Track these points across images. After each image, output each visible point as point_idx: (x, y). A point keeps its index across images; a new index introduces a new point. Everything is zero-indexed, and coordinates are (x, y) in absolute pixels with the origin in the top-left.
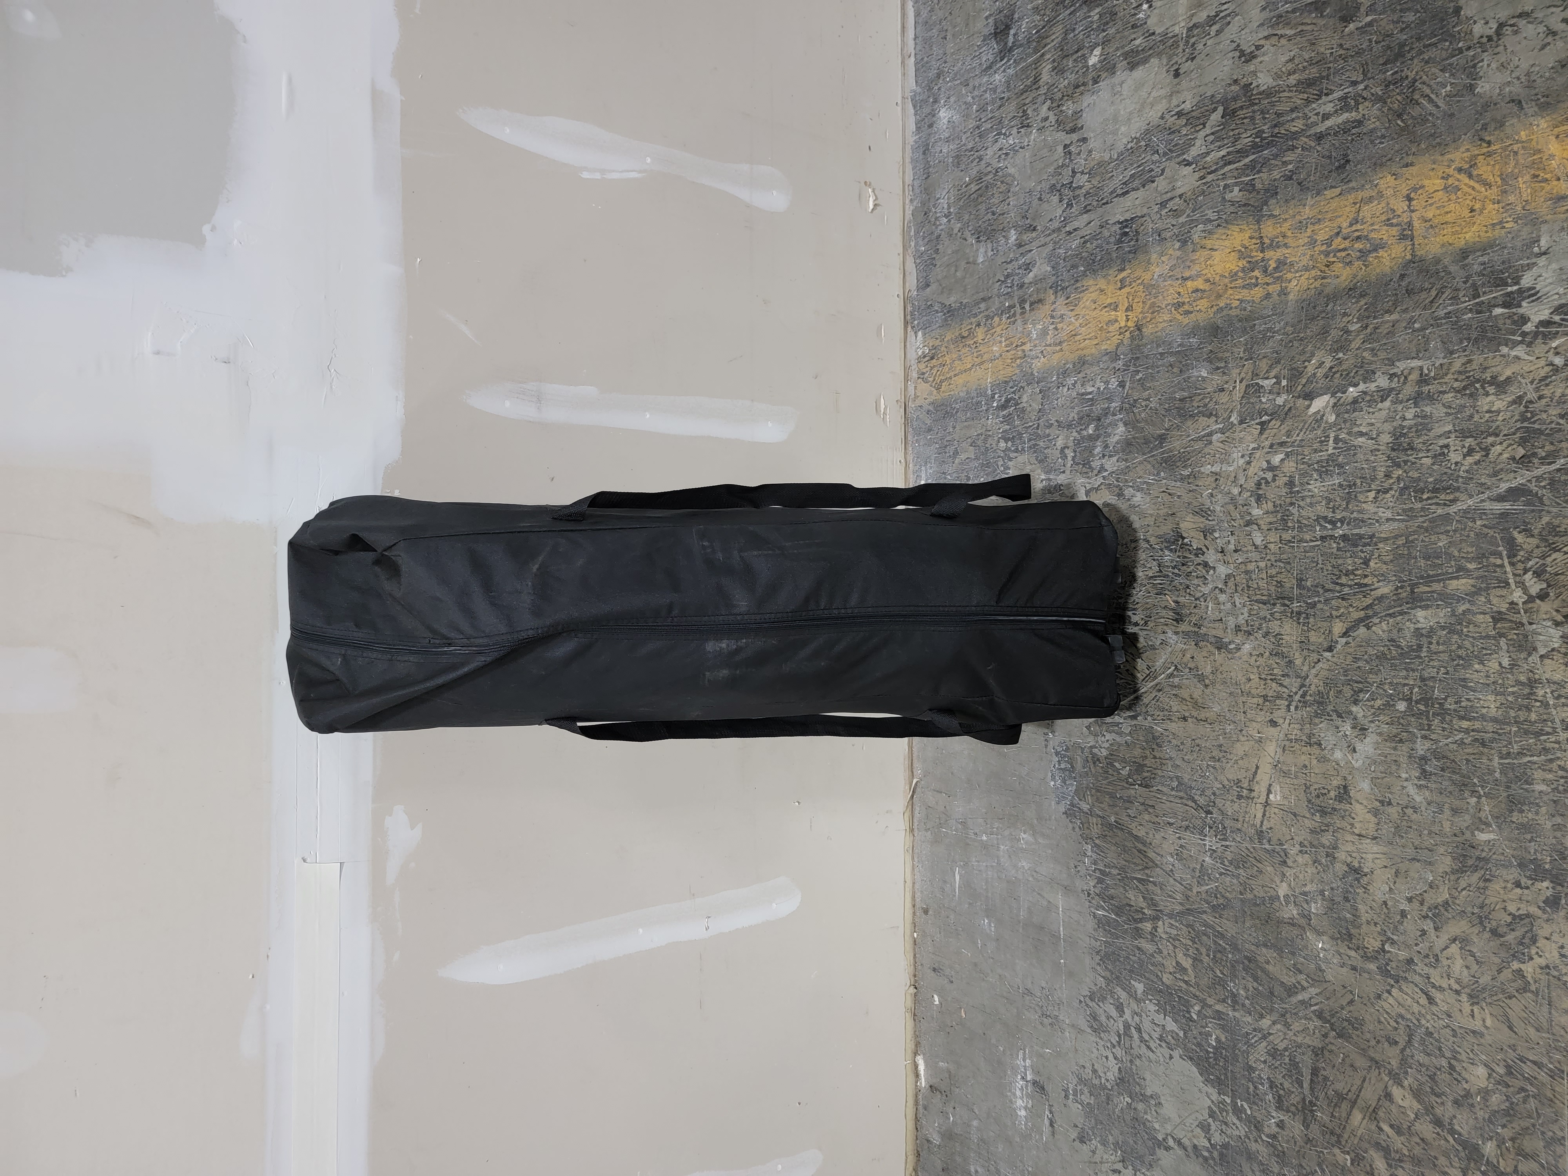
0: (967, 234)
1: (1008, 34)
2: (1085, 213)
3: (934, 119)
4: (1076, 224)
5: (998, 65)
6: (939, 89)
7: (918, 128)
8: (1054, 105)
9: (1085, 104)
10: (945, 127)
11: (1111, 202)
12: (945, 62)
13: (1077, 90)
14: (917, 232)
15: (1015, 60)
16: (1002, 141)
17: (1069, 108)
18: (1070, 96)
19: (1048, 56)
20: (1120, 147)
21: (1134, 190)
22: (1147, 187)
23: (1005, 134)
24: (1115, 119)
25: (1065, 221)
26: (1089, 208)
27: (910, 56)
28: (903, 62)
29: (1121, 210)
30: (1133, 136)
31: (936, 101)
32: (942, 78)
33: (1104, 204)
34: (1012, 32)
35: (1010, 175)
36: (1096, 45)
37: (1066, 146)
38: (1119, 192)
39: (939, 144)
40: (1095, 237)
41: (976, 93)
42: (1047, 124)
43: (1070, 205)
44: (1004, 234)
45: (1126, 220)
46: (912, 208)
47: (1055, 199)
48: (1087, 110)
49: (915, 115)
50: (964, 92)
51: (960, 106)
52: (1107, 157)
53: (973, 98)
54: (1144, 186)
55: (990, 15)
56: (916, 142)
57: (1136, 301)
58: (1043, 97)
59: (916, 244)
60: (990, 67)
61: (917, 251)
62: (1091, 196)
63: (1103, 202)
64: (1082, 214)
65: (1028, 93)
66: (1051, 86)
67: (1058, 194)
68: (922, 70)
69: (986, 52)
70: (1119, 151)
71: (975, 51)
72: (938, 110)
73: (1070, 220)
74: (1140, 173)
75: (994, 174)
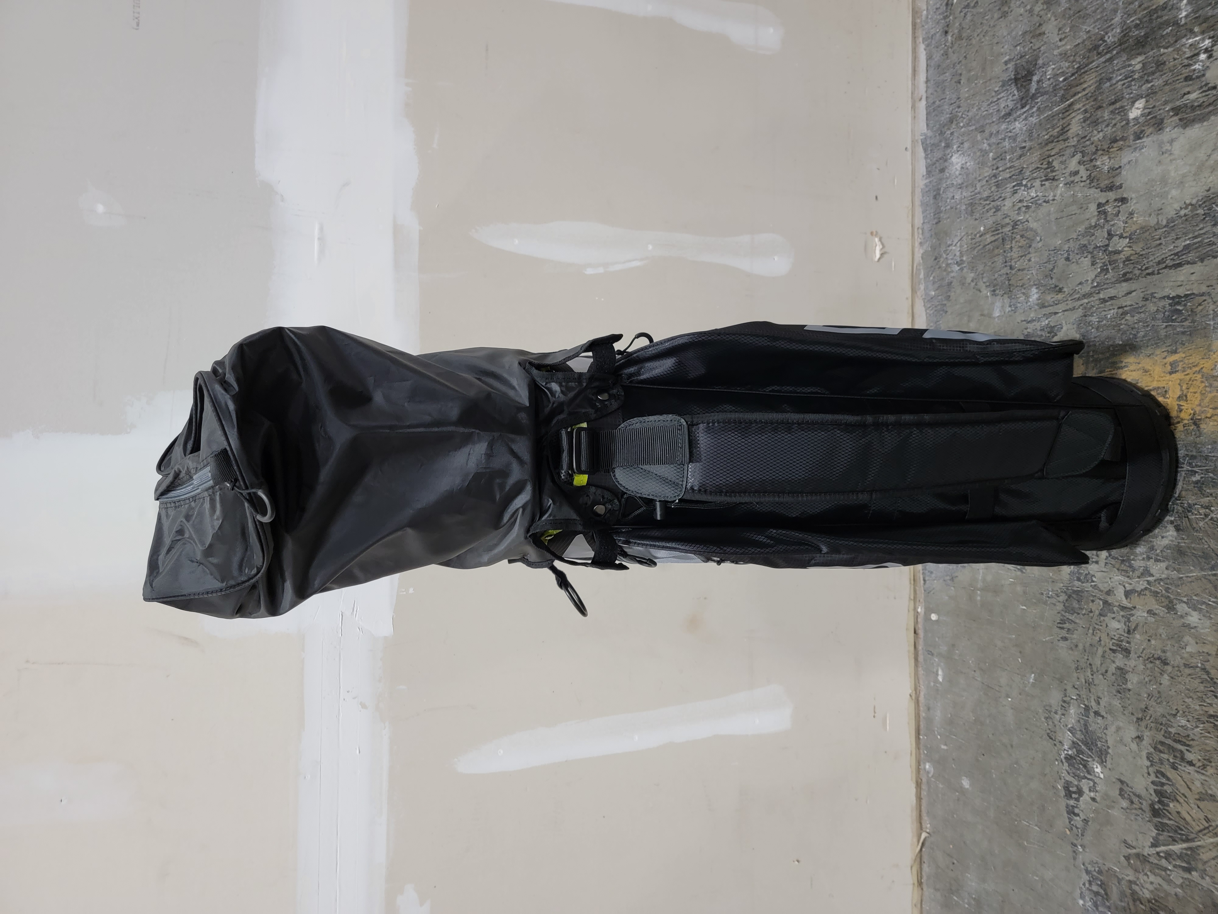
0: (981, 285)
1: (1031, 80)
2: (1125, 281)
3: (946, 164)
4: (1112, 292)
5: (1018, 113)
6: (952, 134)
7: (929, 173)
8: (1085, 159)
9: (1125, 161)
10: (957, 173)
11: (1159, 273)
12: (959, 107)
13: (1115, 145)
14: (927, 276)
15: (1039, 109)
16: (1022, 193)
17: (1104, 163)
18: (1106, 151)
19: (1077, 106)
20: (1172, 214)
21: (1188, 263)
22: (1206, 262)
23: (1026, 186)
24: (1164, 180)
25: (1099, 288)
26: (1128, 276)
27: (921, 99)
28: (913, 107)
29: (1172, 284)
30: (1188, 202)
31: (948, 146)
32: (955, 122)
33: (1148, 274)
34: (1035, 78)
35: (1031, 229)
36: (1139, 97)
37: (1100, 205)
38: (1169, 262)
39: (951, 190)
40: (1135, 310)
41: (993, 140)
42: (1077, 179)
43: (1104, 270)
44: (1023, 291)
45: (1179, 297)
46: (922, 251)
47: (1086, 261)
48: (1127, 167)
49: (926, 158)
50: (979, 138)
51: (975, 153)
52: (1153, 221)
53: (989, 145)
54: (1202, 260)
55: (1010, 60)
56: (926, 185)
57: (1191, 390)
58: (1073, 149)
59: (926, 288)
60: (1009, 114)
61: (927, 294)
62: (1132, 263)
63: (1147, 271)
64: (1120, 282)
65: (1054, 144)
66: (1082, 138)
67: (1089, 256)
68: (934, 114)
69: (1005, 98)
70: (1169, 217)
71: (993, 97)
72: (950, 155)
73: (1105, 286)
74: (1197, 245)
75: (1013, 226)
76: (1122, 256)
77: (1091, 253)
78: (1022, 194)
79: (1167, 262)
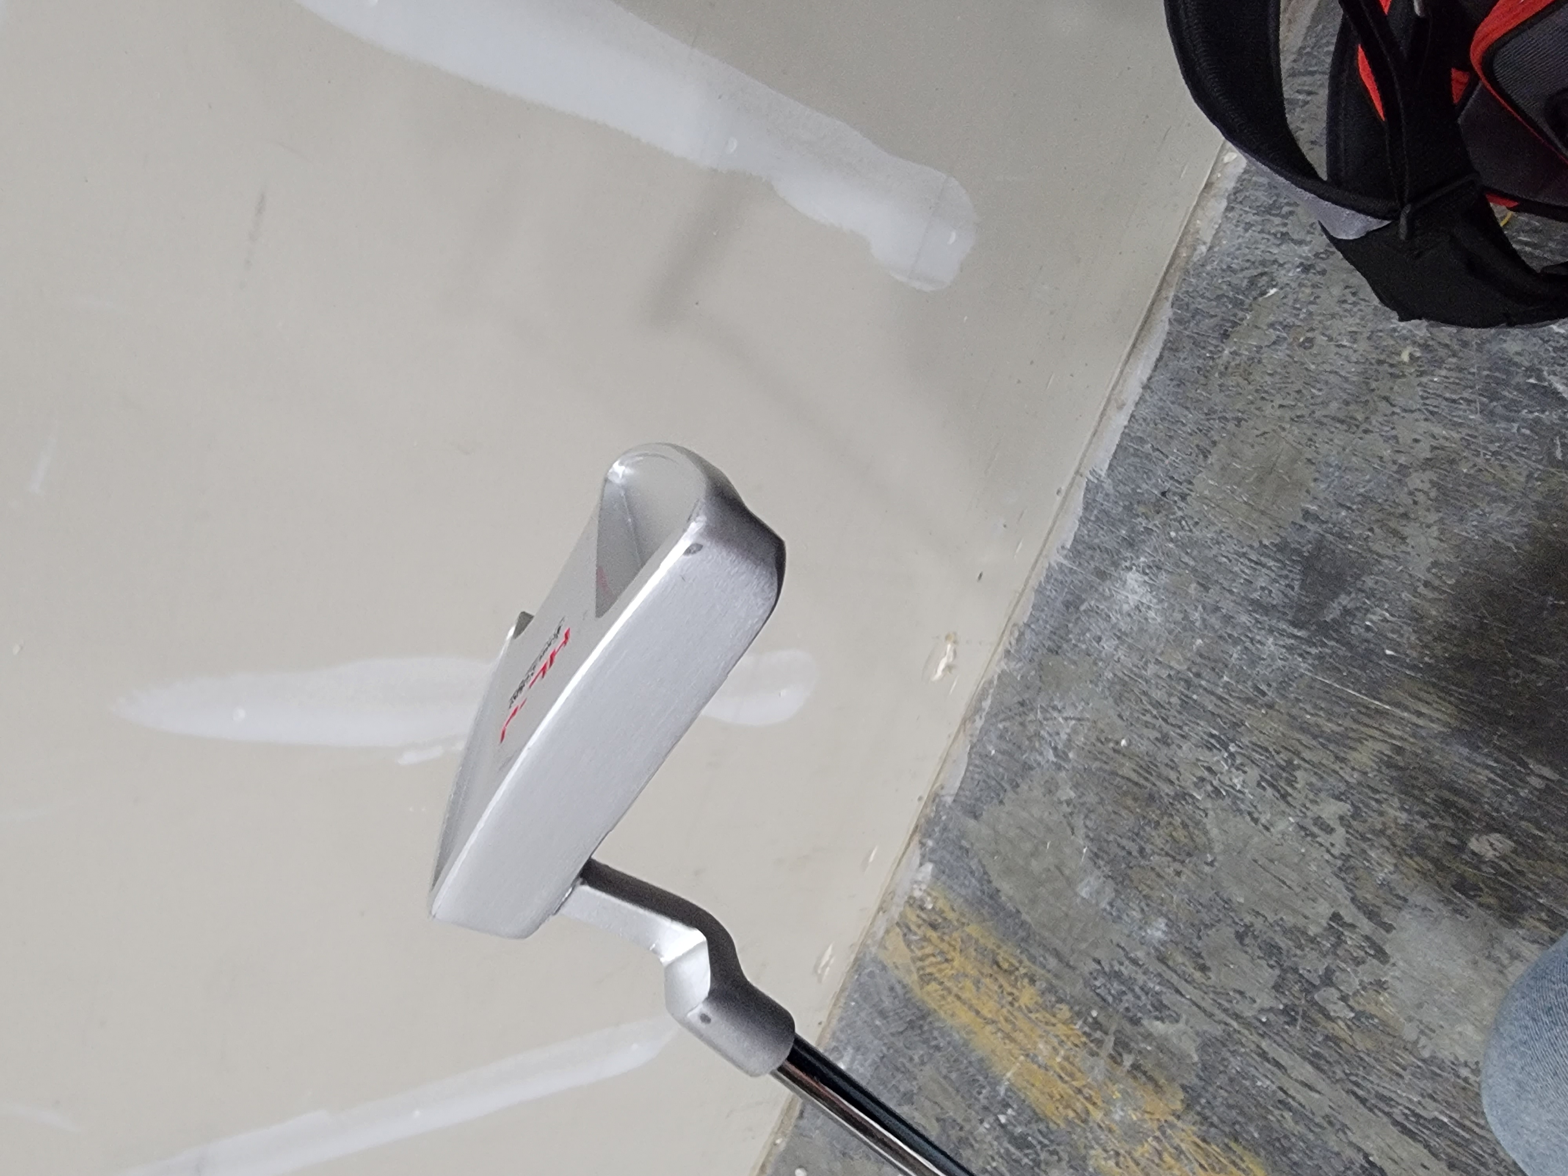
0: (1079, 824)
1: (1334, 594)
3: (1113, 572)
4: (1284, 1057)
6: (1149, 530)
7: (1077, 552)
8: (1355, 824)
12: (1183, 498)
13: (1418, 859)
15: (1322, 656)
17: (1382, 864)
19: (1390, 728)
20: (1446, 1055)
21: (1428, 1147)
23: (1231, 755)
25: (1267, 1030)
27: (1121, 409)
29: (1383, 1145)
31: (1131, 544)
32: (1162, 517)
33: (1355, 1095)
35: (1206, 832)
36: (1505, 830)
37: (1337, 917)
39: (1102, 623)
40: (1304, 1117)
41: (1215, 622)
42: (1322, 838)
43: (1290, 1017)
46: (1003, 666)
47: (1268, 973)
48: (1416, 914)
49: (1082, 522)
50: (1192, 590)
51: (1172, 607)
53: (1204, 622)
54: (1449, 1165)
55: (1317, 519)
56: (1061, 569)
60: (1265, 609)
62: (1340, 1055)
63: (1356, 1089)
64: (1305, 1058)
65: (1314, 743)
66: (1369, 787)
67: (1277, 972)
68: (1132, 459)
69: (1273, 575)
70: (1439, 1055)
71: (1251, 547)
72: (1128, 564)
73: (1278, 1038)
74: (1457, 1139)
75: (1177, 795)
76: (1329, 1025)
77: (1284, 971)
78: (1218, 761)
79: (1395, 1110)
